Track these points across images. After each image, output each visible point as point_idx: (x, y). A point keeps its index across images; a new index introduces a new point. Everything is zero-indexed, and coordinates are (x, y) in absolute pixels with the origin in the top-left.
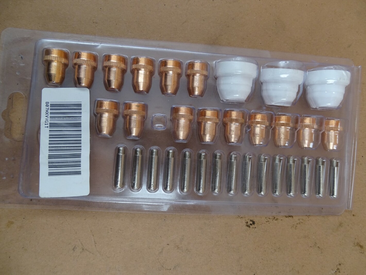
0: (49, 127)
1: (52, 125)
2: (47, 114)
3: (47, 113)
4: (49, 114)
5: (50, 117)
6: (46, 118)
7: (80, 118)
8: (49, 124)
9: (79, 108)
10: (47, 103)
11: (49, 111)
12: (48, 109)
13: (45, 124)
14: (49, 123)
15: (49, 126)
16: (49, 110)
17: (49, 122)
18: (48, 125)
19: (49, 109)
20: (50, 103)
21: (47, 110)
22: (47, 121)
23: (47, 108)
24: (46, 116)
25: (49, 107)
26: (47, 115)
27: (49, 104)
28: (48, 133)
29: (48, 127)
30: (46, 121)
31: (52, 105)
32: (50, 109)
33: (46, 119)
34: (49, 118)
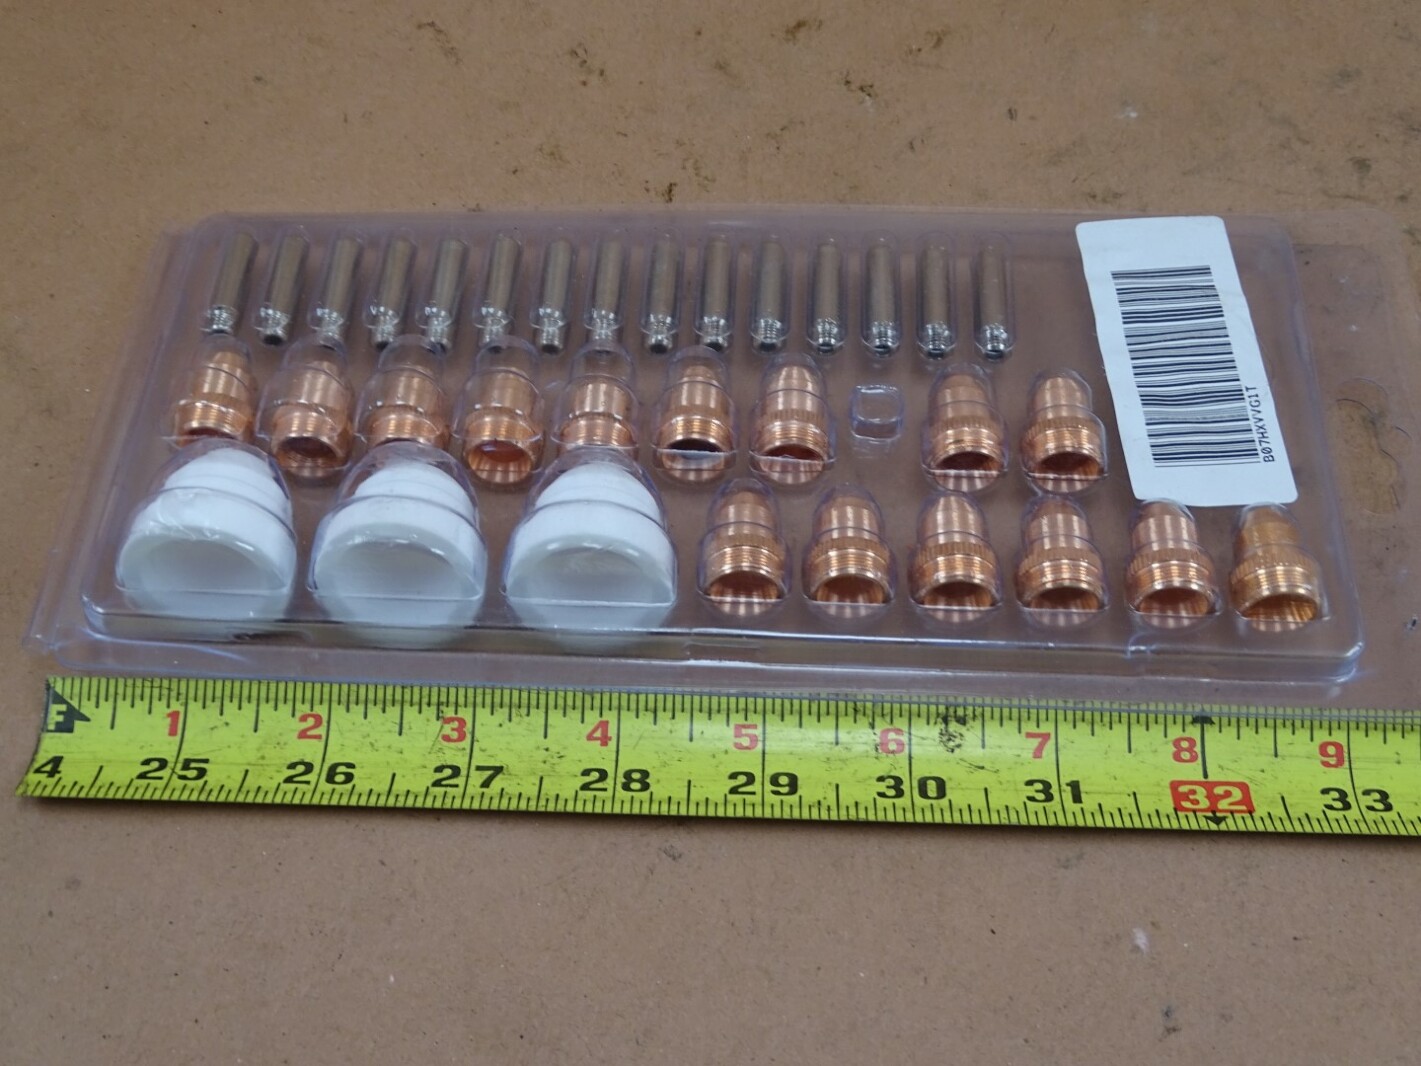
0: (1244, 389)
1: (1237, 395)
2: (1261, 428)
3: (1262, 430)
4: (1254, 428)
5: (1248, 419)
6: (1259, 416)
7: (1151, 419)
8: (1245, 396)
9: (1159, 450)
10: (1271, 458)
11: (1255, 436)
12: (1260, 442)
13: (1257, 396)
14: (1248, 400)
15: (1244, 392)
16: (1257, 440)
17: (1246, 403)
18: (1246, 394)
19: (1257, 443)
20: (1261, 460)
21: (1264, 437)
22: (1254, 404)
23: (1264, 445)
24: (1261, 420)
25: (1259, 448)
26: (1260, 424)
27: (1262, 455)
28: (1241, 371)
29: (1247, 389)
30: (1257, 404)
31: (1253, 453)
32: (1253, 441)
33: (1259, 412)
34: (1250, 417)
